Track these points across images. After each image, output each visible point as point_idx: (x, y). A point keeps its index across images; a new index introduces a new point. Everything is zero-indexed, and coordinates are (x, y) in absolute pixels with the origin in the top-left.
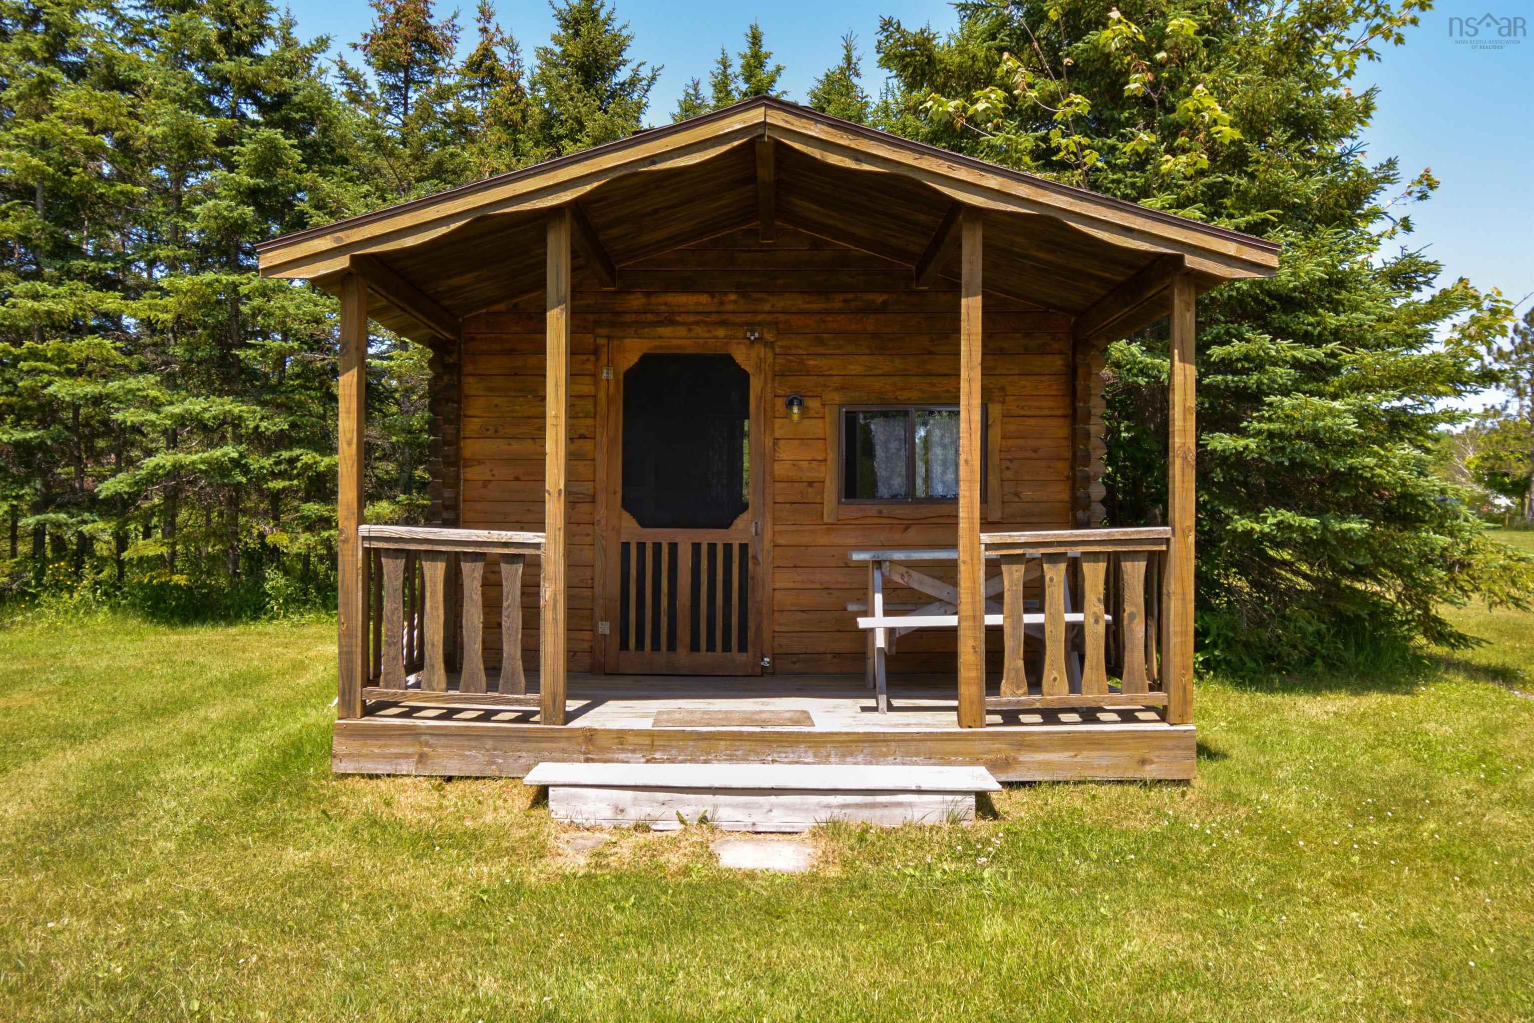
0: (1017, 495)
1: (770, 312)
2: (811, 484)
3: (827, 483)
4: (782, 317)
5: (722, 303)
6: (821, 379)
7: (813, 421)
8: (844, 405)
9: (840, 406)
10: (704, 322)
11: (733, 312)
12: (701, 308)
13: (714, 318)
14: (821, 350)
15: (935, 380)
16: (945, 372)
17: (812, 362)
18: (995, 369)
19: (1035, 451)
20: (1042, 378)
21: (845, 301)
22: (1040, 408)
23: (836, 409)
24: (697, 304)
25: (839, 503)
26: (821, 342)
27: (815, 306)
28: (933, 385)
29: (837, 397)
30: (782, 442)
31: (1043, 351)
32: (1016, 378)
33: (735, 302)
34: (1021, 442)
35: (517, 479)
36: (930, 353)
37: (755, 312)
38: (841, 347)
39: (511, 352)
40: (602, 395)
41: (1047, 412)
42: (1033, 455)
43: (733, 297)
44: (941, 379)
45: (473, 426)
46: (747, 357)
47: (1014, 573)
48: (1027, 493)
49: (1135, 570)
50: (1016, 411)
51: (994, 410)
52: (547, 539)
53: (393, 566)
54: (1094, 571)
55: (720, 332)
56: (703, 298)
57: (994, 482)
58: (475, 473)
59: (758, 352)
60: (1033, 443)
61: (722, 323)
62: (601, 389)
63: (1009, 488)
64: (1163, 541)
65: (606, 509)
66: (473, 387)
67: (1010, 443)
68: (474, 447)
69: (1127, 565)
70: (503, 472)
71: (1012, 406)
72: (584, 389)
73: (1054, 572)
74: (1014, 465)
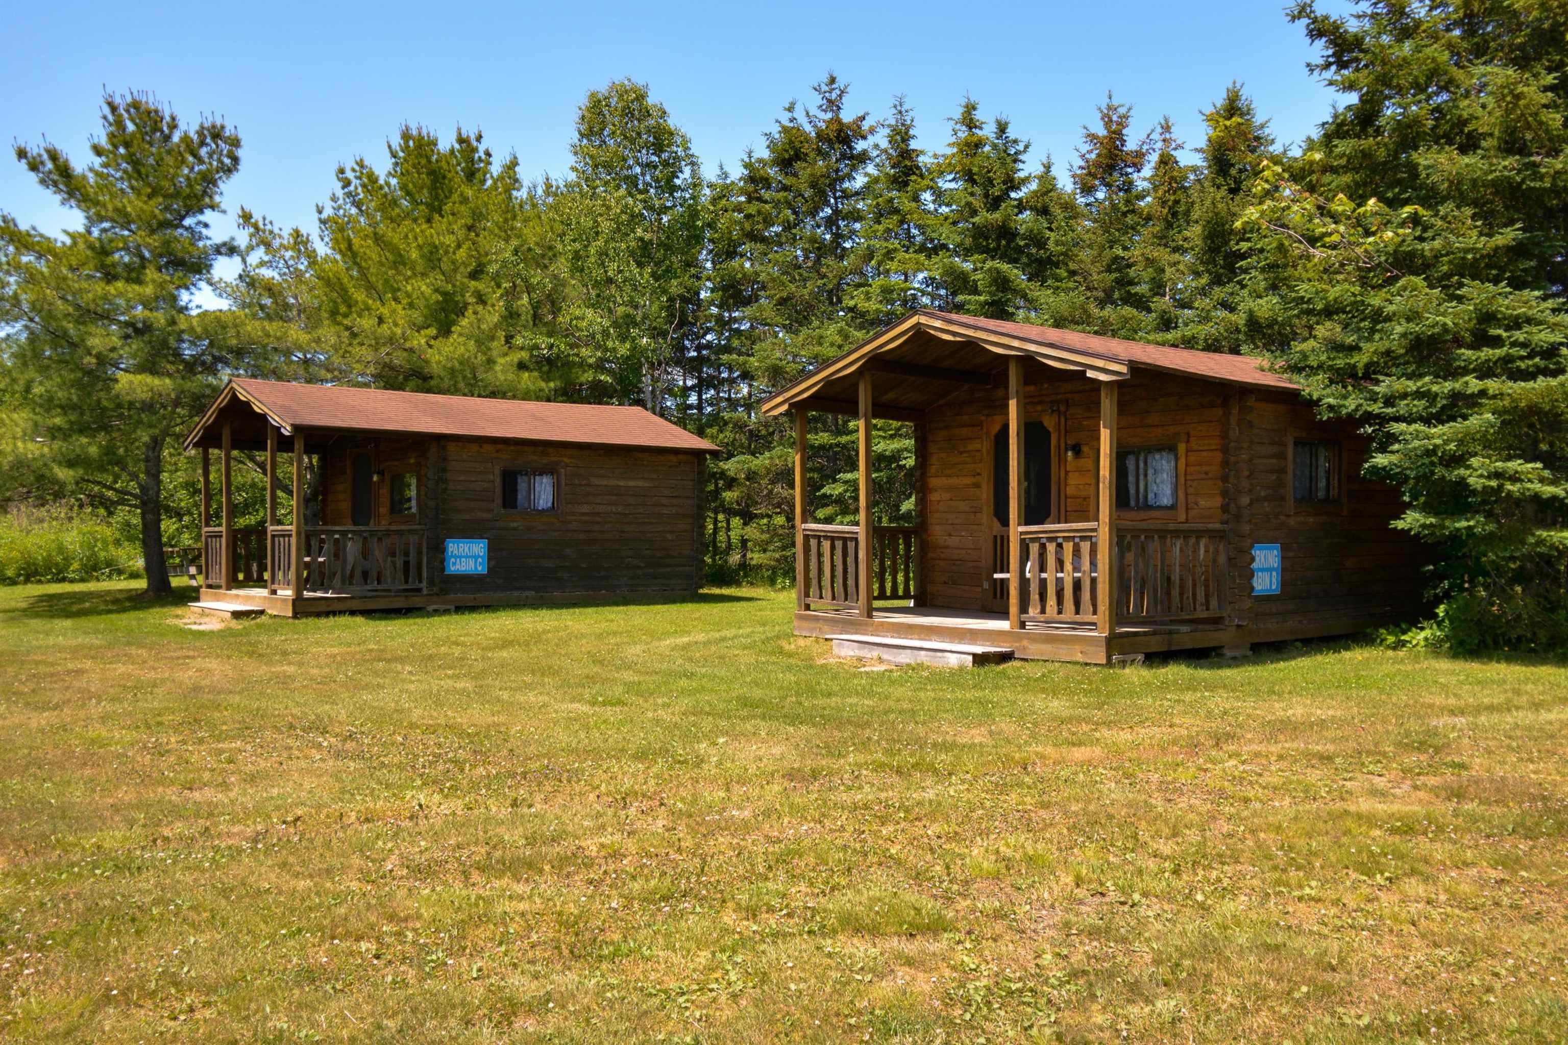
0: (1195, 504)
1: (1065, 393)
2: (1085, 499)
3: (1092, 499)
4: (1070, 396)
5: (1041, 390)
6: (1090, 433)
7: (1086, 460)
10: (1032, 403)
11: (1047, 395)
12: (1031, 394)
13: (1037, 399)
14: (1089, 414)
15: (1150, 429)
17: (1085, 423)
18: (1183, 420)
19: (1206, 474)
20: (1211, 424)
22: (1208, 445)
24: (1030, 391)
26: (1089, 409)
30: (1070, 474)
32: (1195, 425)
33: (1047, 388)
34: (1198, 468)
35: (951, 500)
37: (1057, 394)
39: (947, 428)
40: (984, 450)
41: (1212, 447)
42: (1205, 477)
43: (1046, 386)
44: (1153, 428)
45: (933, 470)
46: (1049, 422)
47: (1034, 548)
48: (1202, 503)
49: (1085, 546)
50: (1196, 447)
51: (1182, 448)
52: (861, 531)
53: (813, 543)
54: (1068, 547)
55: (1039, 408)
56: (1032, 388)
57: (1181, 495)
58: (934, 497)
59: (1055, 418)
60: (1205, 468)
61: (1040, 403)
62: (984, 446)
63: (1191, 499)
64: (1095, 530)
65: (987, 517)
66: (933, 448)
67: (1192, 469)
68: (933, 482)
69: (1082, 544)
70: (946, 496)
71: (1193, 444)
72: (978, 446)
73: (1051, 548)
74: (1195, 484)
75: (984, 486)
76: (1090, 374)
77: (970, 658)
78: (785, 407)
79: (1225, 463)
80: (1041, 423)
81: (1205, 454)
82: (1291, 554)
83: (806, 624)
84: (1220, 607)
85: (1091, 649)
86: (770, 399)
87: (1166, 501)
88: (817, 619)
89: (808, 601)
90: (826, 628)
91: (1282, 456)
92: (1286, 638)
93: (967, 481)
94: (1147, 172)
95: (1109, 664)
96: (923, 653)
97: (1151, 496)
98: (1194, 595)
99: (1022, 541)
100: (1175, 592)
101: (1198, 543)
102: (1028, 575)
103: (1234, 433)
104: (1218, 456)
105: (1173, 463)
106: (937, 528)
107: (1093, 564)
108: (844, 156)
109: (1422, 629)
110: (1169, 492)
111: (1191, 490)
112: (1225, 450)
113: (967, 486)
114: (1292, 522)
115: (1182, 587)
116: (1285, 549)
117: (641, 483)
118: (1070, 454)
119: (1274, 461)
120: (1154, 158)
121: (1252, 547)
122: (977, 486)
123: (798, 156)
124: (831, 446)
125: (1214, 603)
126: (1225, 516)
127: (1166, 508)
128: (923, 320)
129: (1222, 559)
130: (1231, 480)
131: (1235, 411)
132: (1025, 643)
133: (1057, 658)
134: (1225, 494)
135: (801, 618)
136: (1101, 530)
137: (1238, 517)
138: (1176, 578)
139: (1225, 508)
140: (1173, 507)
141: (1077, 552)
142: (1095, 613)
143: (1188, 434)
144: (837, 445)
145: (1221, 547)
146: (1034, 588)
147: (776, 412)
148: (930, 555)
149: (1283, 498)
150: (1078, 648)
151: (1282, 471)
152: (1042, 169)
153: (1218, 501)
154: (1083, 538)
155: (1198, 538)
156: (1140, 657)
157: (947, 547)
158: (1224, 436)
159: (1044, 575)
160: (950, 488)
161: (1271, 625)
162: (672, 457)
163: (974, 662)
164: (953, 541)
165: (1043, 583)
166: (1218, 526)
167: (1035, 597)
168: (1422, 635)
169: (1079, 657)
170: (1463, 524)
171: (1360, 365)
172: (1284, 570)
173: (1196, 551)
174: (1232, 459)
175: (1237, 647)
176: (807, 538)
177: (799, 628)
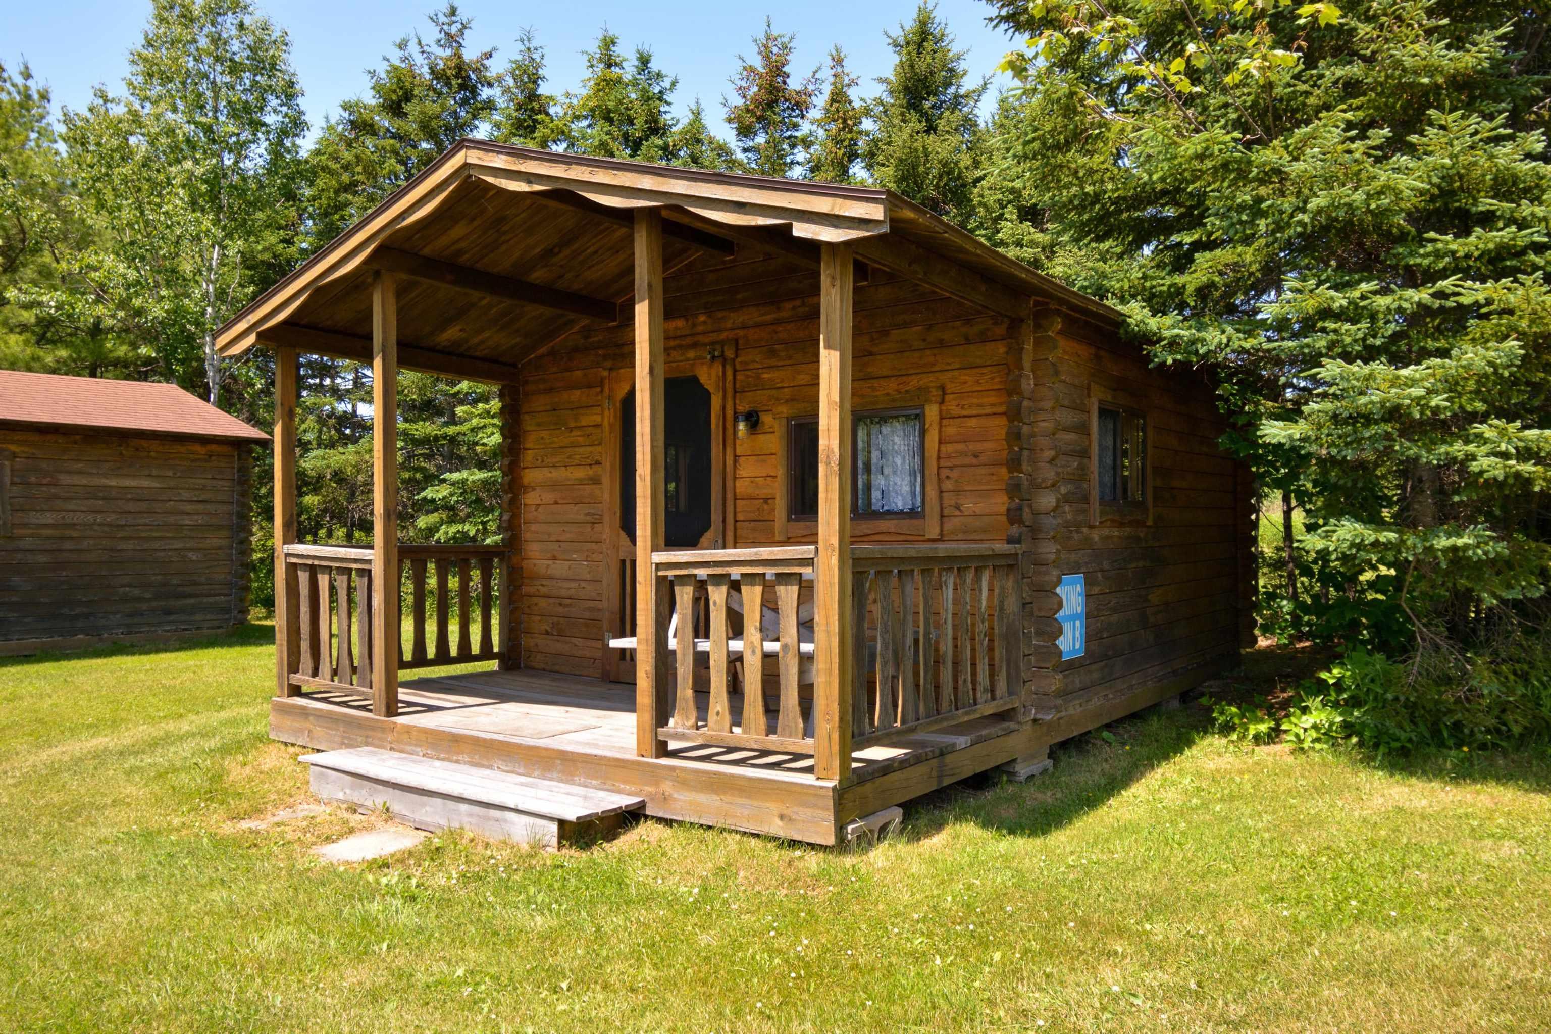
0: (958, 508)
1: (732, 329)
2: (766, 500)
3: (778, 501)
4: (741, 333)
5: (694, 325)
6: (774, 392)
7: (768, 436)
8: (793, 418)
9: (788, 420)
10: (680, 347)
11: (704, 333)
12: (679, 333)
13: (689, 341)
14: (773, 362)
15: (875, 383)
16: (885, 373)
17: (766, 376)
18: (934, 365)
19: (976, 456)
20: (985, 370)
21: (794, 308)
22: (980, 405)
23: (784, 421)
24: (676, 328)
25: (789, 519)
26: (773, 353)
27: (768, 318)
28: (874, 389)
29: (784, 410)
30: (742, 459)
31: (984, 338)
32: (956, 373)
33: (704, 322)
34: (961, 447)
35: (556, 503)
36: (871, 354)
37: (719, 331)
38: (790, 358)
39: (550, 390)
40: (606, 423)
41: (988, 410)
42: (975, 461)
43: (702, 318)
44: (881, 381)
45: (528, 457)
46: (708, 376)
47: (685, 595)
48: (969, 506)
49: (788, 595)
50: (956, 411)
51: (932, 412)
52: (375, 556)
53: (303, 577)
54: (752, 596)
55: (691, 354)
56: (680, 323)
57: (932, 493)
58: (530, 499)
59: (717, 368)
60: (972, 446)
61: (694, 346)
62: (608, 417)
63: (949, 499)
64: (809, 562)
65: (609, 528)
66: (528, 424)
67: (949, 449)
68: (530, 476)
69: (781, 590)
70: (548, 497)
71: (952, 406)
72: (597, 419)
73: (718, 595)
74: (955, 474)
75: (606, 480)
76: (801, 230)
77: (554, 827)
78: (251, 339)
79: (1015, 436)
80: (695, 380)
81: (973, 422)
82: (1096, 590)
83: (288, 722)
84: (1010, 693)
85: (804, 813)
86: (229, 326)
87: (900, 503)
88: (304, 712)
89: (296, 678)
90: (318, 731)
91: (1083, 429)
92: (1090, 727)
93: (581, 473)
94: (815, 113)
95: (842, 846)
96: (464, 807)
97: (876, 495)
98: (974, 674)
99: (660, 580)
100: (946, 675)
101: (978, 579)
102: (673, 644)
103: (1028, 384)
104: (999, 427)
105: (915, 440)
106: (535, 546)
107: (806, 627)
108: (464, 102)
109: (1305, 710)
110: (906, 489)
111: (948, 485)
112: (1014, 414)
113: (581, 482)
114: (1095, 536)
115: (956, 664)
116: (1089, 582)
117: (146, 483)
118: (741, 426)
119: (1072, 436)
120: (821, 101)
121: (1059, 582)
122: (596, 481)
123: (408, 97)
124: (436, 438)
125: (1002, 686)
126: (1015, 530)
127: (900, 514)
128: (474, 157)
129: (1012, 605)
130: (1025, 466)
131: (1029, 347)
132: (667, 787)
133: (730, 823)
134: (1014, 489)
135: (282, 710)
136: (821, 561)
137: (1034, 532)
138: (946, 647)
139: (1014, 516)
140: (913, 514)
141: (770, 605)
142: (808, 732)
143: (943, 388)
144: (445, 437)
145: (1010, 583)
146: (684, 670)
147: (236, 350)
148: (525, 589)
149: (1086, 499)
150: (774, 807)
151: (1084, 454)
152: (691, 116)
153: (1000, 503)
154: (783, 578)
155: (978, 570)
156: (896, 816)
157: (551, 578)
158: (1012, 389)
159: (704, 645)
160: (554, 485)
161: (1074, 709)
162: (198, 448)
163: (562, 836)
164: (559, 568)
165: (702, 661)
166: (1001, 547)
167: (685, 692)
168: (1308, 721)
169: (777, 828)
170: (1442, 542)
171: (1190, 289)
172: (1089, 616)
173: (976, 589)
174: (1025, 429)
175: (1033, 757)
176: (292, 569)
177: (277, 728)
